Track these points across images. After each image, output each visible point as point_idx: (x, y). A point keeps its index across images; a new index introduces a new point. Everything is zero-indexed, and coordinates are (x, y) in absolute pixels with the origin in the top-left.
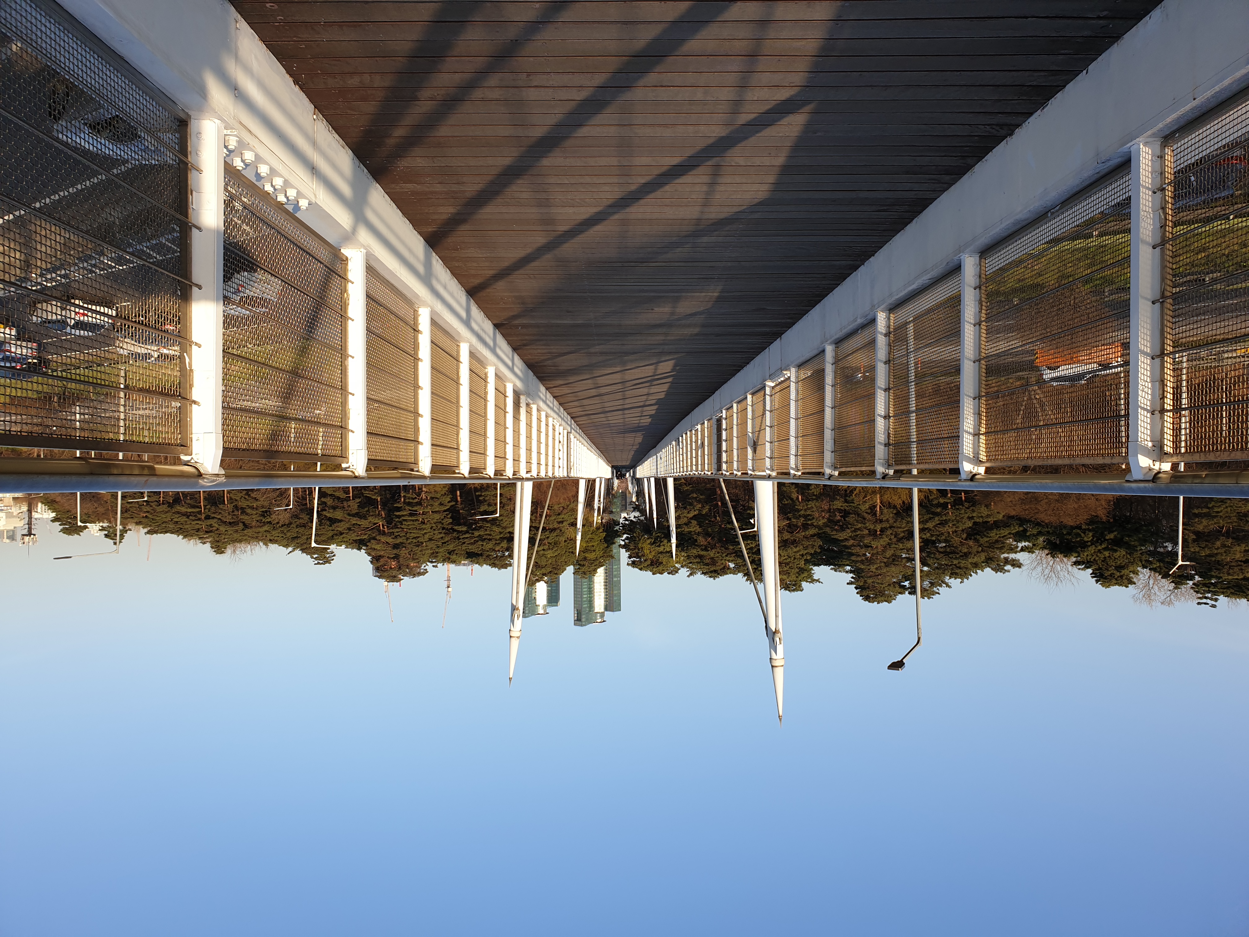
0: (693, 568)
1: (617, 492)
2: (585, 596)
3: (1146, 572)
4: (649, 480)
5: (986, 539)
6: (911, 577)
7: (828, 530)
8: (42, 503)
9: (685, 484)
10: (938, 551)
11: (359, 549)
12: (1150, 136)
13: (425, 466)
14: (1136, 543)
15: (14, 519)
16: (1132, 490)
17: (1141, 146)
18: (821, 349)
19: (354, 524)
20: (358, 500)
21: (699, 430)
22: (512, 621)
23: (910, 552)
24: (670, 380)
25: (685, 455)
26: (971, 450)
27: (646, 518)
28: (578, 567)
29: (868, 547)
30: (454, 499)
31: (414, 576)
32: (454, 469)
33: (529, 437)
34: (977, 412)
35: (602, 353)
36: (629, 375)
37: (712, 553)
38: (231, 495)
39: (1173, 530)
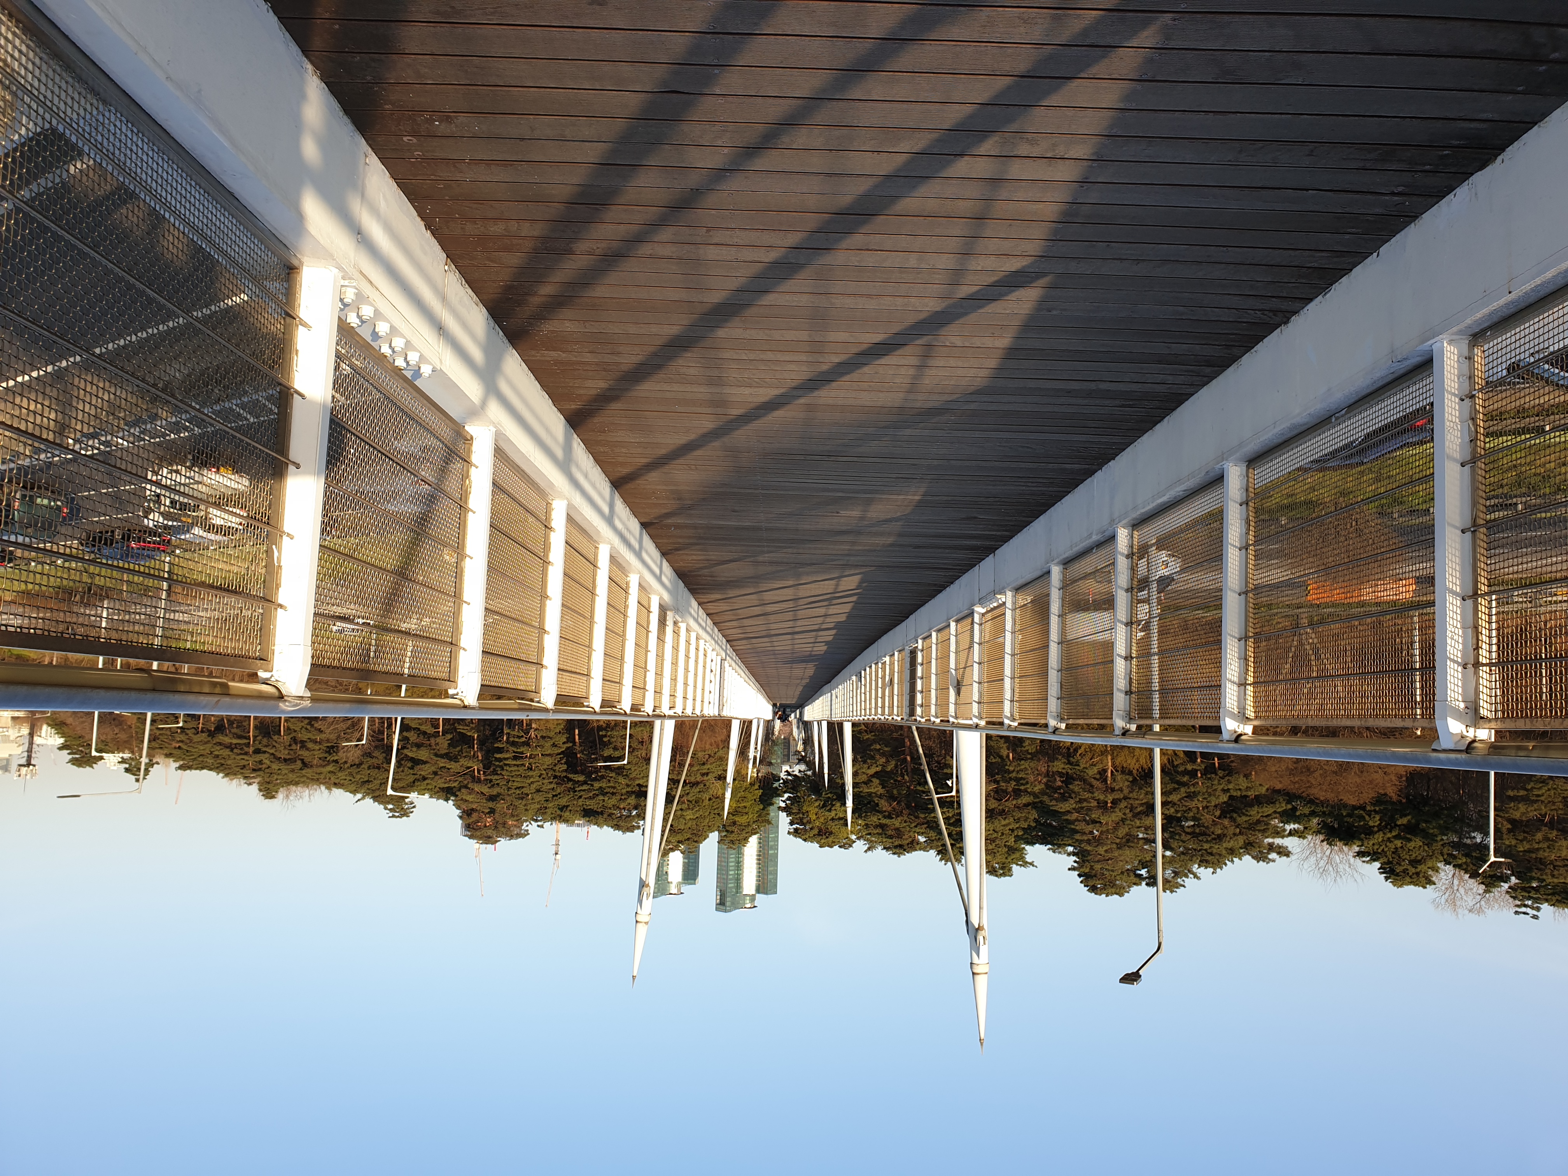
0: (871, 841)
1: (779, 737)
2: (731, 873)
3: (1449, 869)
4: (819, 723)
5: (1245, 818)
6: (1150, 864)
7: (1045, 798)
8: (49, 725)
9: (866, 731)
10: (1184, 832)
11: (447, 800)
12: (1456, 333)
13: (548, 697)
14: (1436, 831)
15: (11, 745)
16: (1440, 761)
17: (1445, 345)
18: (1045, 570)
19: (442, 767)
20: (449, 736)
21: (888, 663)
22: (640, 901)
23: (1150, 832)
24: (854, 599)
25: (868, 694)
26: (1236, 704)
27: (814, 773)
28: (724, 834)
29: (1097, 822)
30: (571, 739)
31: (512, 837)
32: (582, 700)
33: (675, 663)
34: (1243, 656)
35: (771, 563)
36: (804, 591)
37: (896, 822)
38: (289, 724)
39: (1482, 817)
